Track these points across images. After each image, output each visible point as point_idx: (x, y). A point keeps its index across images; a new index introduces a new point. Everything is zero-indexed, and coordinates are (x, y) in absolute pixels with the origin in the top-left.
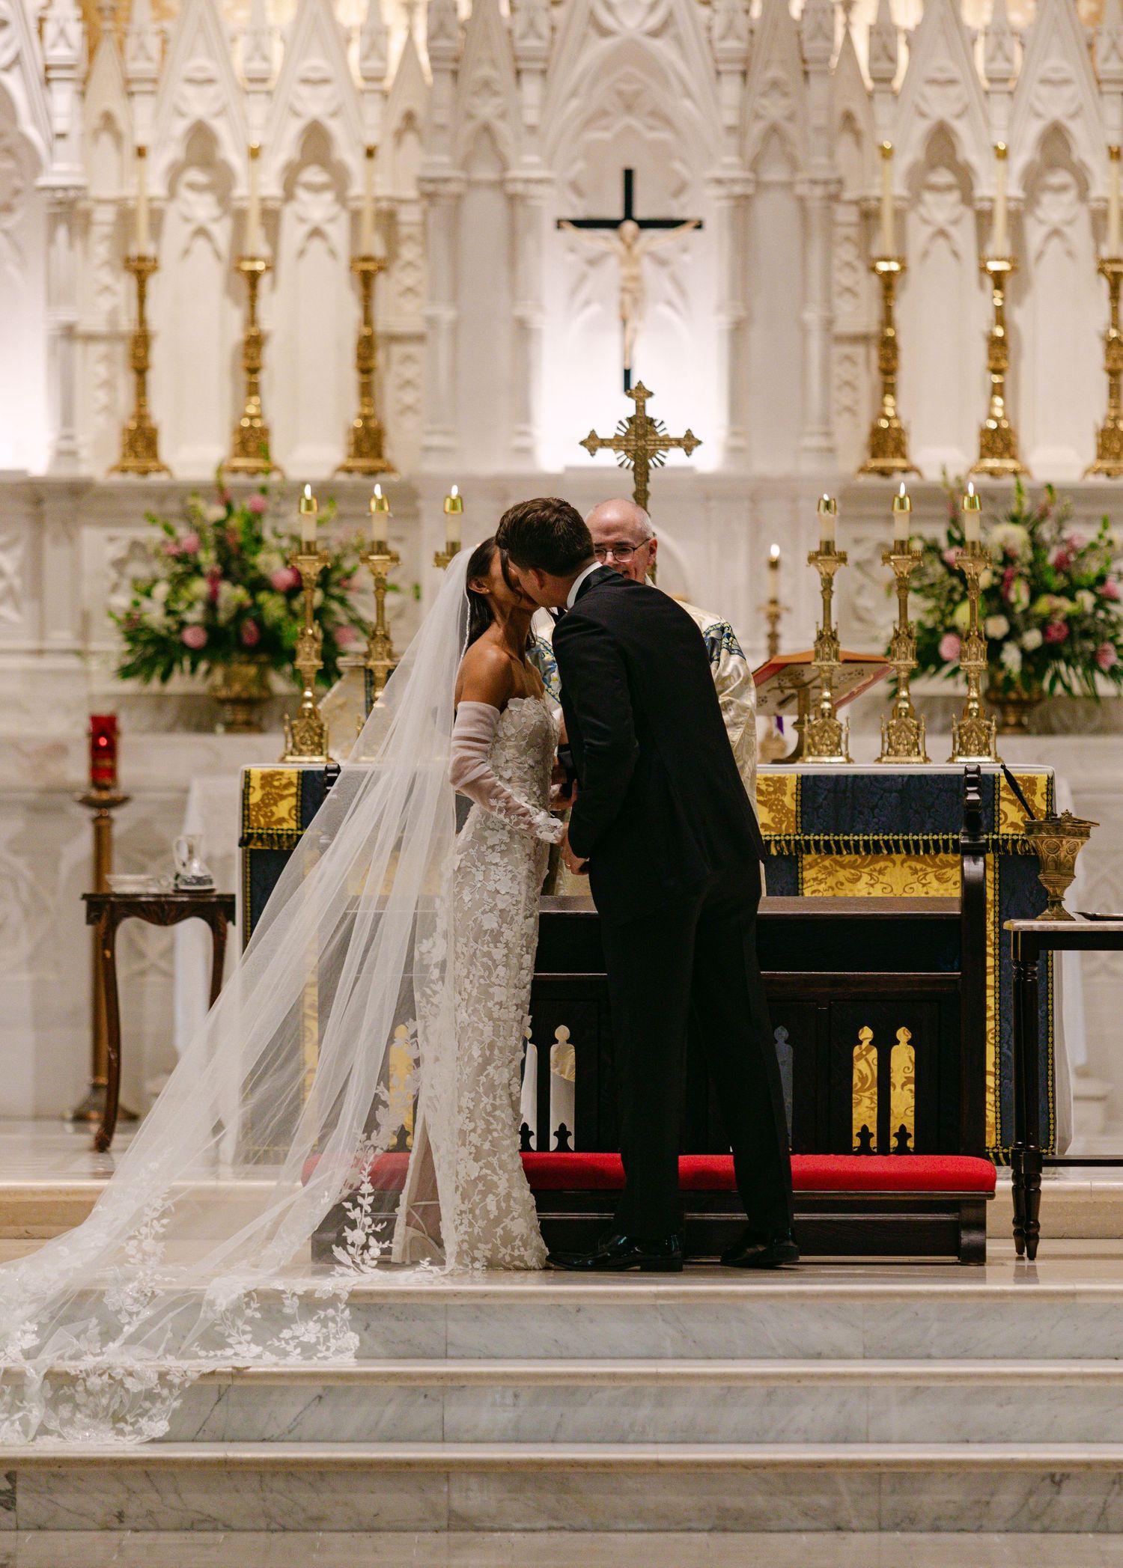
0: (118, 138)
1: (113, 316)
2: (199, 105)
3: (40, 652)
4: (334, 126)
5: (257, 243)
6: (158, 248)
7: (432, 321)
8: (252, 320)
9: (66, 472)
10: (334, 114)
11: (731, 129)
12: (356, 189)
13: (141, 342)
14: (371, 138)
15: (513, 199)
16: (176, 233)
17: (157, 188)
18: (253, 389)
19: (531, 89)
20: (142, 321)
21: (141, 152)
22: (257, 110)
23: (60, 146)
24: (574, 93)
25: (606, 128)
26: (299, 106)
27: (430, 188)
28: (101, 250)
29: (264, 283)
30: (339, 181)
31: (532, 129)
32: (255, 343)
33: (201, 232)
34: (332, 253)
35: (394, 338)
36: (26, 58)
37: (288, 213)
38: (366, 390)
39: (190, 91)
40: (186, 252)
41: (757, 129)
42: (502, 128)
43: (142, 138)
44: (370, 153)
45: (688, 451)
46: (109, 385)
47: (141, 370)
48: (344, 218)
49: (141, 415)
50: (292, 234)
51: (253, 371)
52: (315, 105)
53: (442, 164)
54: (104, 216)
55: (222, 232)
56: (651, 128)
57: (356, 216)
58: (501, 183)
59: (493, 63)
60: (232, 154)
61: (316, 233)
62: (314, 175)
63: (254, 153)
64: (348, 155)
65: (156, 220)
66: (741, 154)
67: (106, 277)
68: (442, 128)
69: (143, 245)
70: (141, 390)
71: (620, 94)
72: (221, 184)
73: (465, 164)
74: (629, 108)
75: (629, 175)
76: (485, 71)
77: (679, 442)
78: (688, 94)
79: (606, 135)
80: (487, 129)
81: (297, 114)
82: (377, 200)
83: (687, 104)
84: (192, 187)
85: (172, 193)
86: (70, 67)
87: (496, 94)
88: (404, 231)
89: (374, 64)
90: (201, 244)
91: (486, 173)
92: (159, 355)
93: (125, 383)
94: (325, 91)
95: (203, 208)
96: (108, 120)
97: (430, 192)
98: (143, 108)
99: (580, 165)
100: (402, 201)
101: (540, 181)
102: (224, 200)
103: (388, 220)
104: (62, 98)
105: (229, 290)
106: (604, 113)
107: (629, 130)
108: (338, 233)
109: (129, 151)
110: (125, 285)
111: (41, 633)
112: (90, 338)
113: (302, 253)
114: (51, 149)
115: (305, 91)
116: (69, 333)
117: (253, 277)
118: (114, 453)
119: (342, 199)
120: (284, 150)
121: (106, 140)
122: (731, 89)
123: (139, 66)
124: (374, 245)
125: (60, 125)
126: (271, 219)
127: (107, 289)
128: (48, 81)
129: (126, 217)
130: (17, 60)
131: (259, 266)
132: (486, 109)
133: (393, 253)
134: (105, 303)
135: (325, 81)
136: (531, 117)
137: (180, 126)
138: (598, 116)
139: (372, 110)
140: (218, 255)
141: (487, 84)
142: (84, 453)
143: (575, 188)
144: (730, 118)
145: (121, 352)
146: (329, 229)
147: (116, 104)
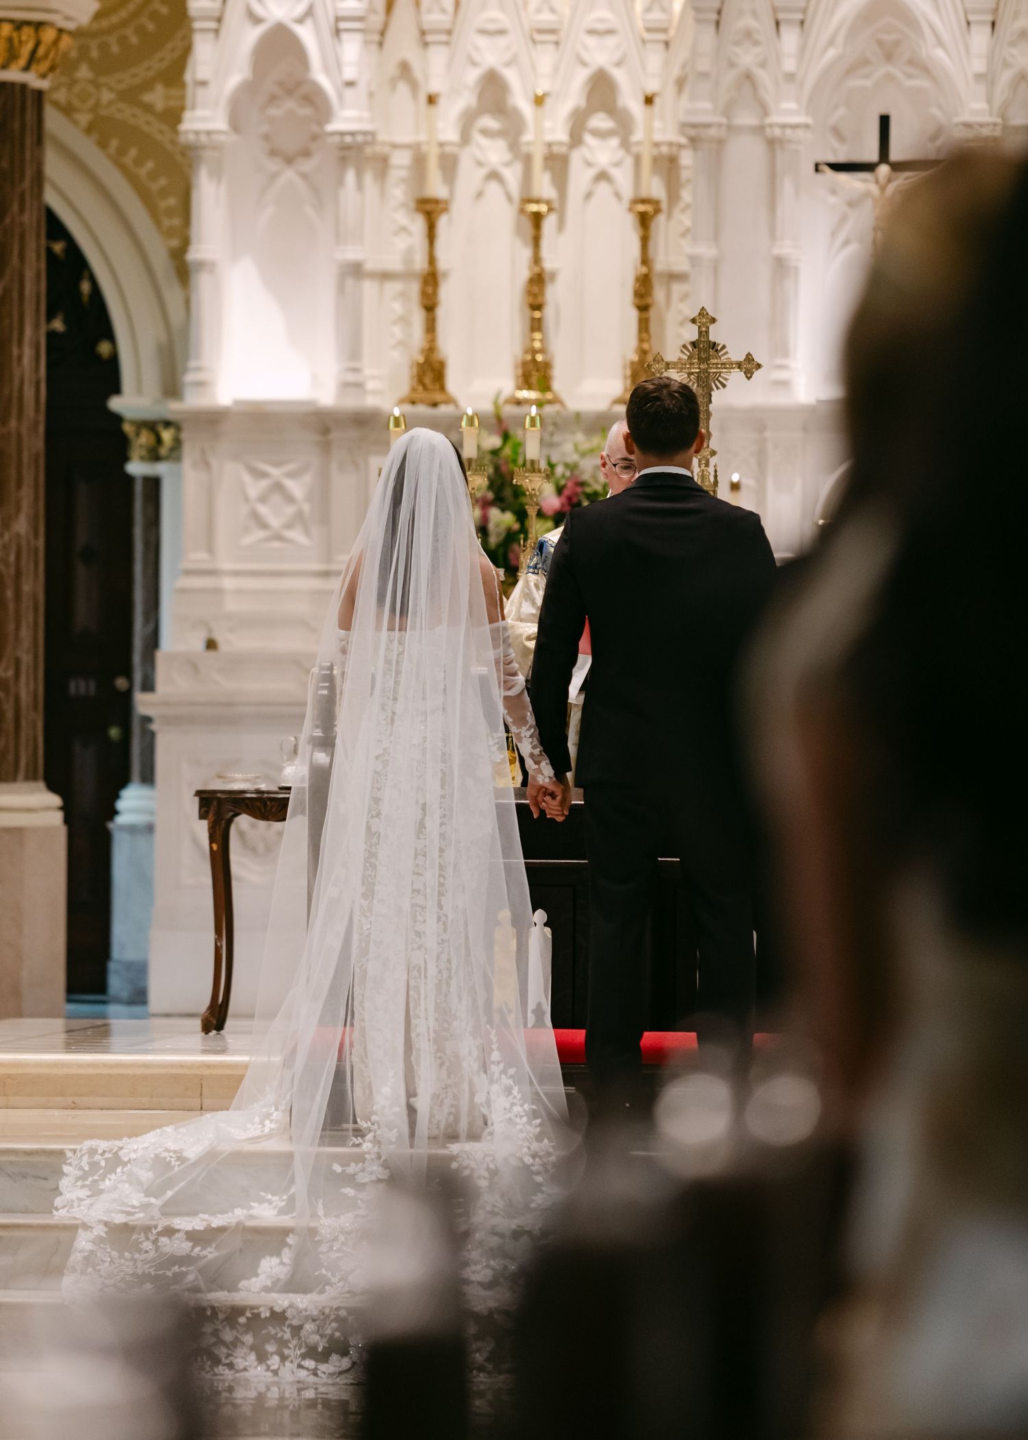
0: (414, 86)
1: (408, 257)
2: (491, 55)
3: (326, 574)
4: (619, 75)
5: (544, 186)
6: (452, 192)
7: (694, 260)
8: (537, 259)
9: (352, 403)
10: (619, 64)
11: (979, 77)
12: (638, 136)
13: (431, 280)
14: (652, 86)
15: (772, 143)
16: (469, 177)
17: (449, 132)
18: (536, 325)
19: (790, 39)
20: (432, 260)
21: (431, 100)
22: (545, 59)
23: (349, 93)
24: (831, 43)
25: (867, 76)
26: (586, 56)
27: (692, 132)
28: (398, 193)
29: (549, 224)
30: (623, 126)
31: (790, 77)
32: (538, 281)
33: (494, 176)
34: (618, 195)
35: (674, 277)
36: (319, 10)
37: (576, 157)
38: (644, 326)
39: (482, 41)
40: (480, 195)
41: (1006, 77)
42: (762, 75)
43: (435, 86)
44: (649, 100)
45: (749, 375)
46: (404, 320)
47: (430, 307)
48: (629, 162)
49: (431, 349)
50: (580, 177)
51: (537, 307)
52: (601, 55)
53: (704, 109)
54: (401, 160)
55: (512, 176)
56: (909, 76)
57: (637, 160)
58: (760, 129)
59: (754, 14)
60: (521, 101)
61: (603, 176)
62: (600, 121)
63: (539, 101)
64: (631, 102)
65: (449, 165)
66: (989, 100)
67: (402, 218)
68: (704, 75)
69: (436, 188)
70: (431, 327)
71: (880, 43)
72: (512, 129)
73: (728, 111)
74: (889, 57)
75: (885, 121)
76: (748, 22)
77: (739, 365)
78: (940, 43)
79: (868, 83)
80: (748, 77)
81: (584, 64)
82: (657, 145)
83: (939, 53)
84: (485, 132)
85: (465, 139)
86: (360, 19)
87: (756, 43)
88: (685, 174)
89: (657, 16)
90: (493, 187)
91: (746, 118)
92: (447, 293)
93: (418, 317)
94: (611, 41)
95: (495, 153)
96: (405, 69)
97: (695, 135)
98: (438, 58)
99: (842, 111)
100: (680, 146)
101: (795, 127)
102: (514, 146)
103: (668, 165)
104: (352, 49)
105: (518, 231)
106: (866, 62)
107: (889, 77)
108: (623, 178)
109: (423, 99)
110: (418, 225)
111: (328, 556)
112: (385, 276)
113: (589, 196)
114: (340, 97)
115: (591, 41)
116: (355, 271)
117: (537, 219)
118: (404, 386)
119: (625, 144)
120: (572, 96)
121: (403, 87)
122: (980, 38)
123: (434, 18)
124: (655, 188)
125: (349, 73)
126: (558, 163)
127: (404, 229)
128: (337, 32)
129: (419, 162)
130: (309, 12)
131: (543, 208)
132: (747, 57)
133: (673, 196)
134: (401, 243)
135: (610, 32)
136: (789, 65)
137: (472, 76)
138: (858, 65)
139: (655, 59)
140: (509, 198)
141: (748, 34)
142: (370, 385)
143: (837, 132)
144: (979, 66)
145: (415, 288)
146: (616, 173)
147: (411, 53)
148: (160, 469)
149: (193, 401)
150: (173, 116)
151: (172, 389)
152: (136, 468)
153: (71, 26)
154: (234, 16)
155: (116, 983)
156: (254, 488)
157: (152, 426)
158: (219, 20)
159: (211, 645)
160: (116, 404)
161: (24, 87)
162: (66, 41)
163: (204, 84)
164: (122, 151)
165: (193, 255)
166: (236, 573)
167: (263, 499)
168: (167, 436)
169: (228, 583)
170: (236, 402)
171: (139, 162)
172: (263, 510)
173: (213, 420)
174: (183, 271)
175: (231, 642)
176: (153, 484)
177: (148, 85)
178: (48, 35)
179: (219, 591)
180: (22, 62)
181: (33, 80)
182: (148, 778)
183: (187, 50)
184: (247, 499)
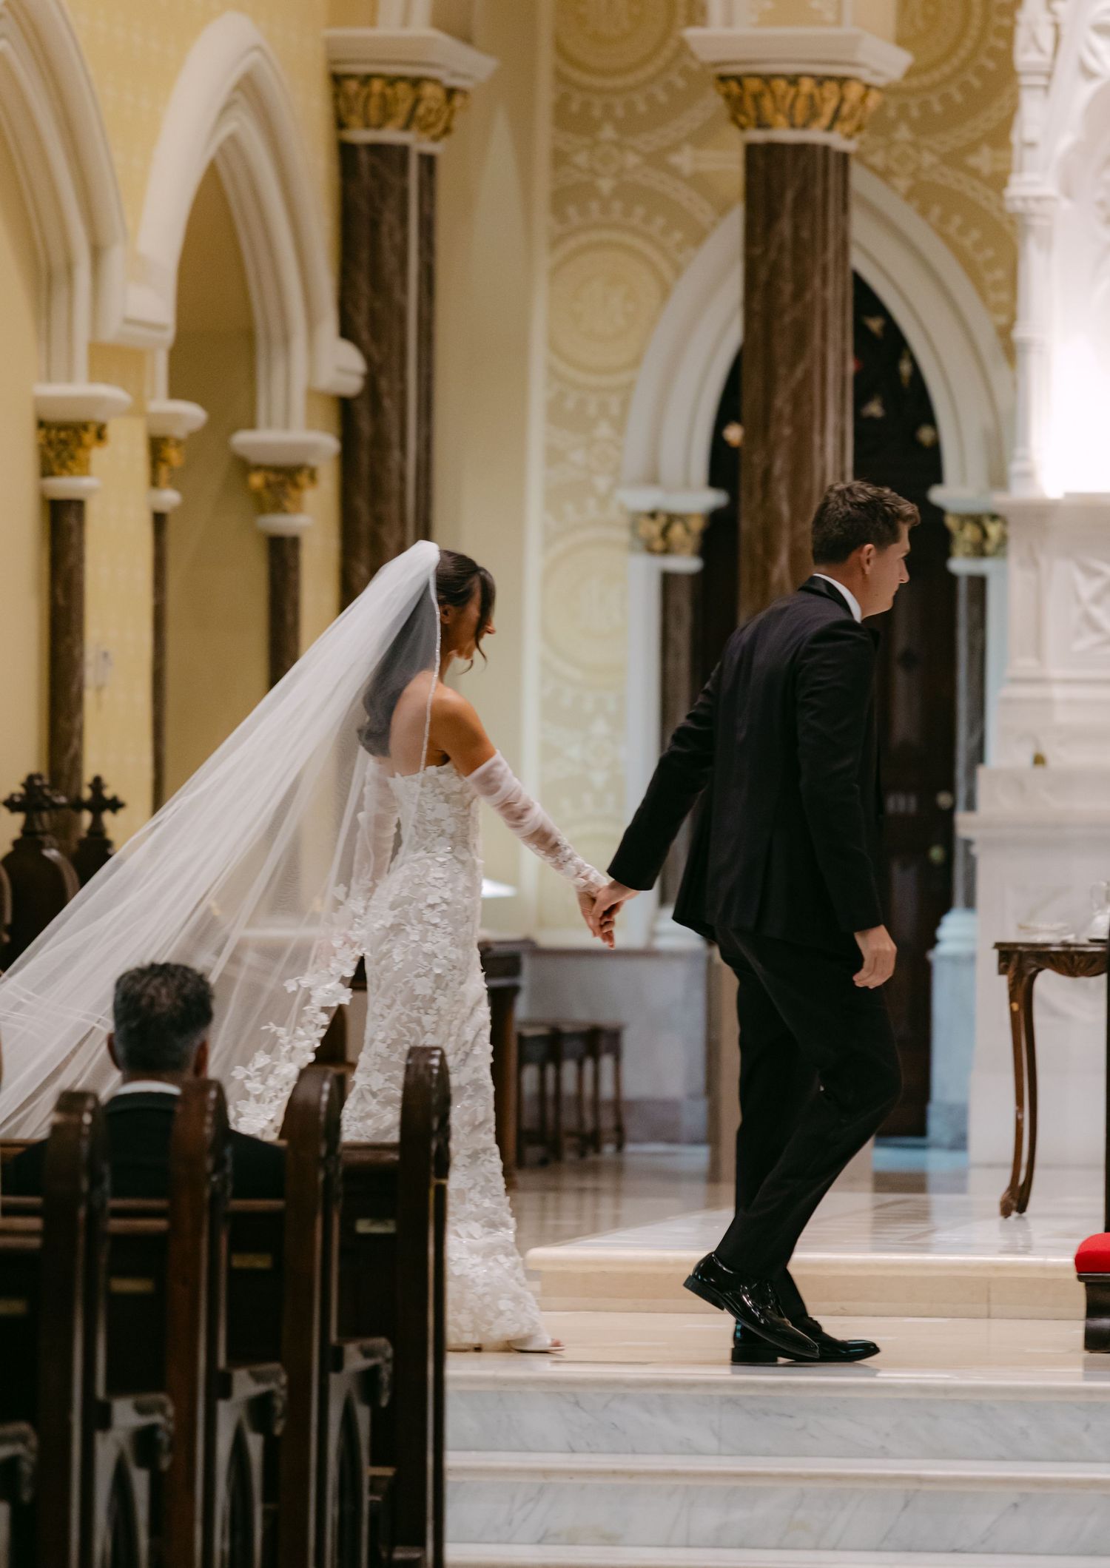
148: (985, 566)
149: (1019, 493)
150: (999, 181)
151: (999, 479)
152: (960, 565)
153: (880, 81)
154: (1066, 70)
155: (936, 1125)
156: (1087, 588)
157: (977, 520)
158: (1049, 76)
159: (1039, 760)
160: (938, 495)
161: (826, 149)
162: (874, 100)
163: (1031, 145)
164: (944, 219)
165: (1019, 333)
166: (1068, 682)
167: (1097, 600)
168: (993, 530)
169: (1058, 692)
170: (1068, 495)
171: (963, 231)
172: (1097, 612)
173: (1042, 514)
174: (1010, 350)
175: (1060, 757)
176: (979, 584)
177: (973, 147)
178: (854, 91)
179: (1047, 702)
180: (825, 120)
181: (837, 141)
182: (970, 904)
183: (1014, 108)
184: (1078, 599)
